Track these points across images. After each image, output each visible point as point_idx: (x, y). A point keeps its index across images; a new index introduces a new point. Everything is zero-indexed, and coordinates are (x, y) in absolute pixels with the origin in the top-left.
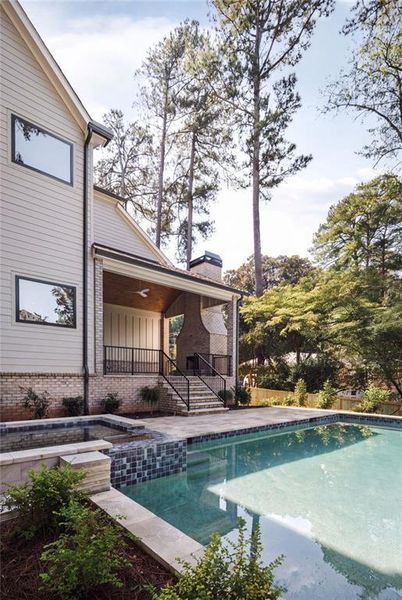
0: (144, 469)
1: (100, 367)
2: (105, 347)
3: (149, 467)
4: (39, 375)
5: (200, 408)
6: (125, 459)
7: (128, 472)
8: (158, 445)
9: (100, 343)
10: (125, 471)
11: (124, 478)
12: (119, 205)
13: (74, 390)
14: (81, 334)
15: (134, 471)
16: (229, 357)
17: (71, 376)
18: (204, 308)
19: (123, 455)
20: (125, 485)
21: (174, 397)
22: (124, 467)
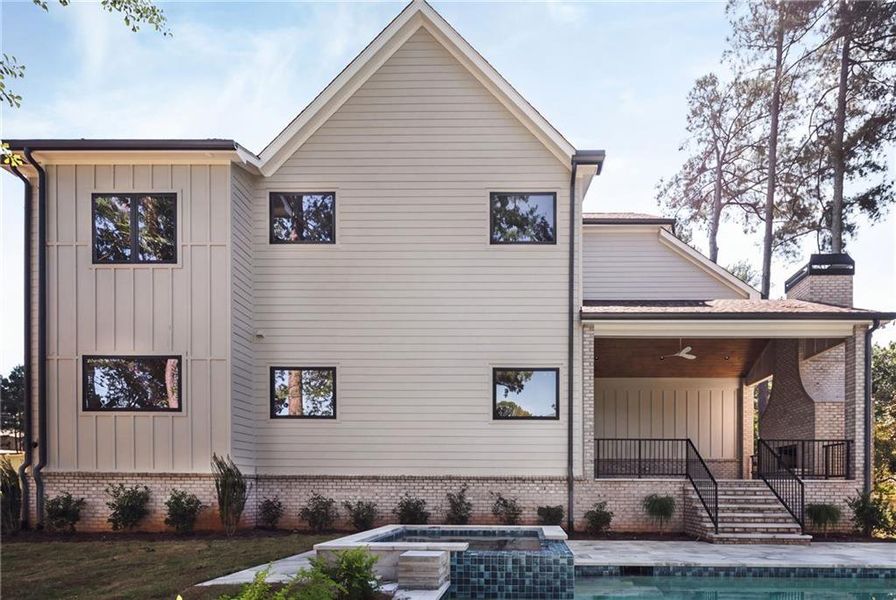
0: (507, 583)
1: (590, 467)
2: (597, 440)
3: (515, 582)
4: (515, 479)
5: (745, 531)
6: (482, 566)
7: (487, 582)
8: (527, 557)
9: (590, 437)
10: (483, 580)
11: (481, 589)
12: (663, 233)
13: (556, 497)
14: (566, 425)
15: (495, 582)
16: (849, 443)
17: (551, 480)
18: (806, 358)
19: (480, 561)
20: (483, 596)
21: (699, 513)
22: (481, 575)
